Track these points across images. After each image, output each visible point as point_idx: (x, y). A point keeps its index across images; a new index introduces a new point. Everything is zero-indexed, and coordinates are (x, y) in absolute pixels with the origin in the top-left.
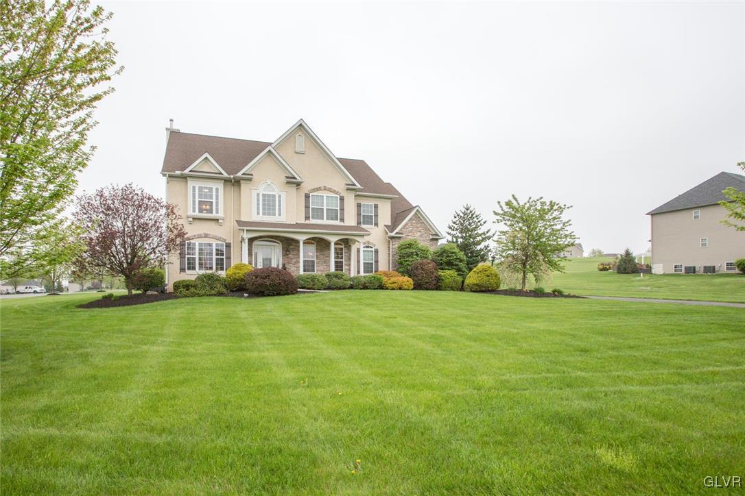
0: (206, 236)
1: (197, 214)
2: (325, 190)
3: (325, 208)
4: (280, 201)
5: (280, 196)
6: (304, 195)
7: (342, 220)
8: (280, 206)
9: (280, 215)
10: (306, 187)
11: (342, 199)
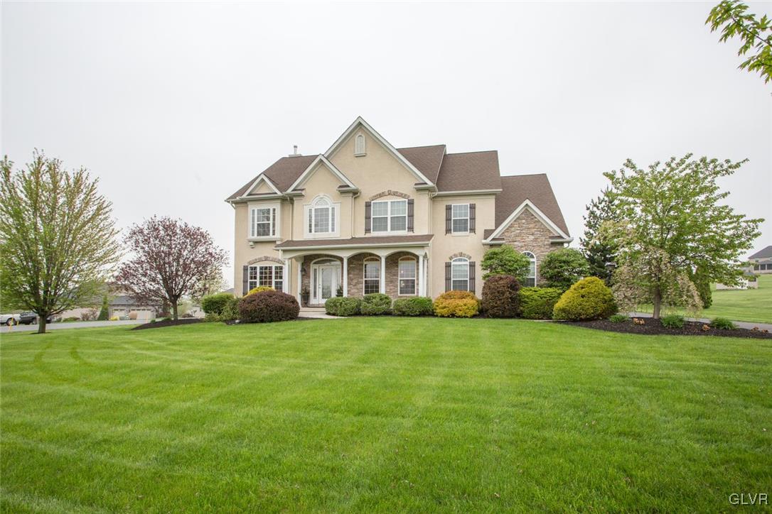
0: (266, 259)
1: (256, 237)
2: (389, 194)
3: (389, 216)
4: (333, 215)
5: (333, 209)
6: (364, 204)
7: (411, 229)
8: (333, 220)
9: (333, 230)
10: (367, 194)
11: (411, 203)
